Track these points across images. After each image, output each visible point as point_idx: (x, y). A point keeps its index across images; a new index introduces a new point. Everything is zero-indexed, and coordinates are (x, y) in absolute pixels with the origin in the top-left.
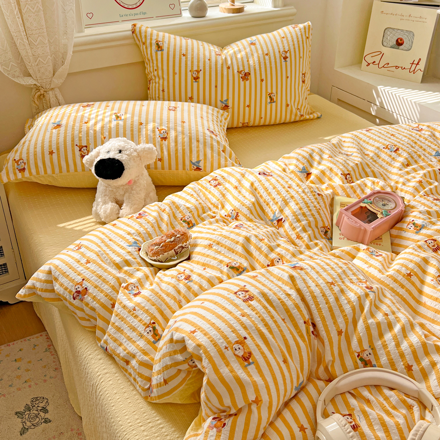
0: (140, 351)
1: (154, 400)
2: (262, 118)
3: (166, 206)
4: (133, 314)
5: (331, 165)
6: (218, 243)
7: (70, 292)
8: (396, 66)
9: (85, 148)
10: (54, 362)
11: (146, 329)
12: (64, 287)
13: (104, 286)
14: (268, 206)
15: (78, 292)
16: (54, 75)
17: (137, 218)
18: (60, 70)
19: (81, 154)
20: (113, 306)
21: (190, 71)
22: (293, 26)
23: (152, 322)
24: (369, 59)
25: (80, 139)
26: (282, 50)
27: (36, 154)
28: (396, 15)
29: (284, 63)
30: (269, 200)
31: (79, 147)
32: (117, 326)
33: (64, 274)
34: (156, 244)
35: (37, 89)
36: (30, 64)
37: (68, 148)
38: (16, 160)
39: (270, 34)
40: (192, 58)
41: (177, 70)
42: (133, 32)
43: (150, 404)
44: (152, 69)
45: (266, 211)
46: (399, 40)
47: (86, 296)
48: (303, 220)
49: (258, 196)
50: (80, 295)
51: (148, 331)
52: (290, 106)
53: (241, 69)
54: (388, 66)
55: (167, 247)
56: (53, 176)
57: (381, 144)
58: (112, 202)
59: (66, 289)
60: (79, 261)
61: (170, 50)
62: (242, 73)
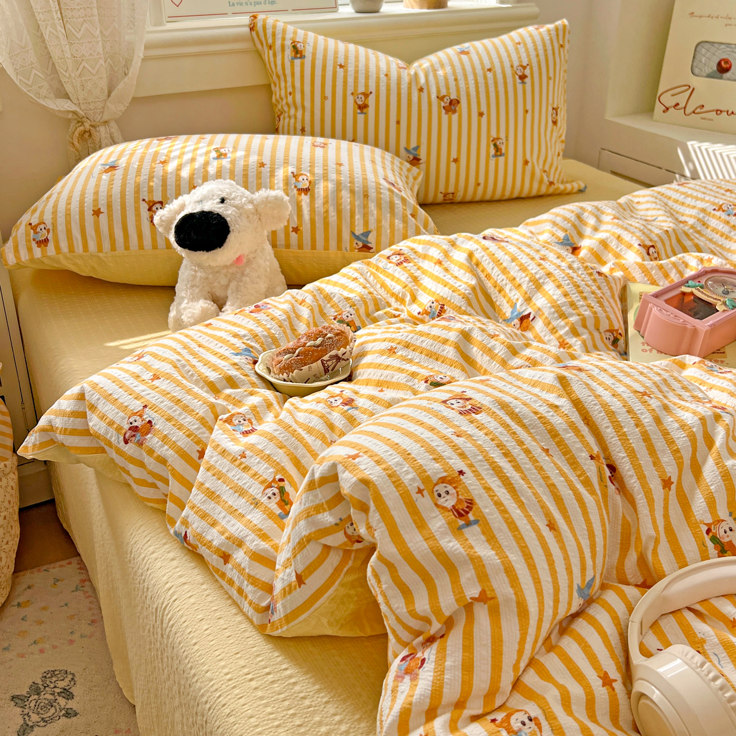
0: (254, 531)
1: (277, 629)
2: (479, 184)
3: (307, 294)
4: (241, 464)
5: (619, 231)
6: (407, 346)
7: (119, 429)
8: (717, 110)
9: (158, 205)
10: (90, 609)
11: (266, 491)
12: (107, 421)
13: (185, 418)
14: (503, 293)
15: (135, 429)
16: (109, 96)
17: (251, 312)
18: (121, 86)
20: (202, 454)
21: (352, 94)
22: (536, 26)
23: (278, 477)
24: (668, 100)
25: (151, 190)
26: (516, 64)
27: (70, 214)
28: (717, 17)
29: (520, 87)
30: (504, 282)
31: (148, 203)
32: (208, 489)
33: (108, 397)
34: (287, 351)
35: (79, 122)
36: (67, 75)
37: (127, 204)
38: (33, 225)
39: (496, 40)
40: (357, 72)
41: (328, 93)
42: (252, 29)
43: (270, 638)
44: (283, 92)
45: (498, 303)
46: (723, 63)
47: (149, 436)
48: (572, 315)
49: (482, 276)
50: (138, 435)
51: (270, 494)
52: (530, 164)
53: (443, 92)
54: (704, 110)
55: (308, 355)
56: (99, 257)
57: (708, 204)
58: (206, 299)
59: (111, 423)
60: (138, 376)
61: (318, 56)
62: (445, 100)
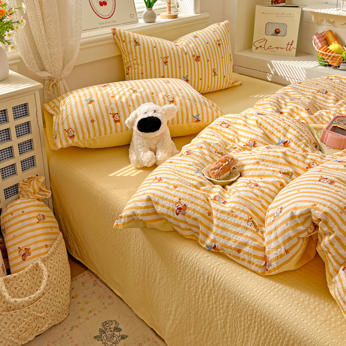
0: (251, 239)
2: (209, 87)
3: (202, 144)
4: (233, 215)
5: (296, 105)
6: (263, 160)
7: (173, 210)
8: (276, 47)
9: (117, 115)
10: (105, 292)
11: (248, 224)
12: (166, 207)
13: (197, 201)
14: (273, 134)
15: (180, 209)
17: (187, 155)
19: (114, 120)
20: (209, 214)
21: (161, 58)
22: (218, 23)
23: (250, 217)
25: (112, 109)
26: (216, 40)
27: (81, 123)
28: (273, 14)
29: (219, 48)
30: (273, 130)
31: (113, 114)
32: (222, 227)
33: (162, 198)
34: (215, 169)
36: (47, 61)
37: (104, 116)
38: (66, 130)
40: (161, 49)
41: (152, 58)
42: (114, 34)
45: (272, 138)
46: (277, 30)
47: (187, 210)
48: (303, 140)
50: (182, 211)
51: (250, 224)
52: (225, 77)
53: (194, 54)
54: (272, 47)
55: (225, 169)
56: (94, 139)
57: (314, 90)
58: (149, 151)
59: (169, 208)
60: (168, 188)
61: (145, 44)
62: (195, 56)
